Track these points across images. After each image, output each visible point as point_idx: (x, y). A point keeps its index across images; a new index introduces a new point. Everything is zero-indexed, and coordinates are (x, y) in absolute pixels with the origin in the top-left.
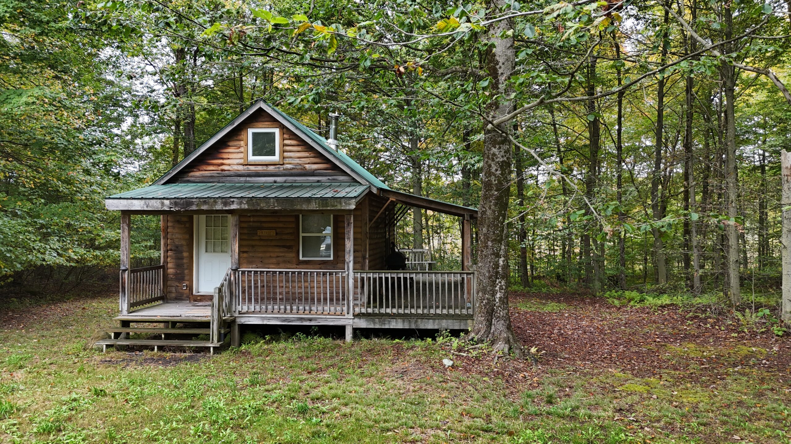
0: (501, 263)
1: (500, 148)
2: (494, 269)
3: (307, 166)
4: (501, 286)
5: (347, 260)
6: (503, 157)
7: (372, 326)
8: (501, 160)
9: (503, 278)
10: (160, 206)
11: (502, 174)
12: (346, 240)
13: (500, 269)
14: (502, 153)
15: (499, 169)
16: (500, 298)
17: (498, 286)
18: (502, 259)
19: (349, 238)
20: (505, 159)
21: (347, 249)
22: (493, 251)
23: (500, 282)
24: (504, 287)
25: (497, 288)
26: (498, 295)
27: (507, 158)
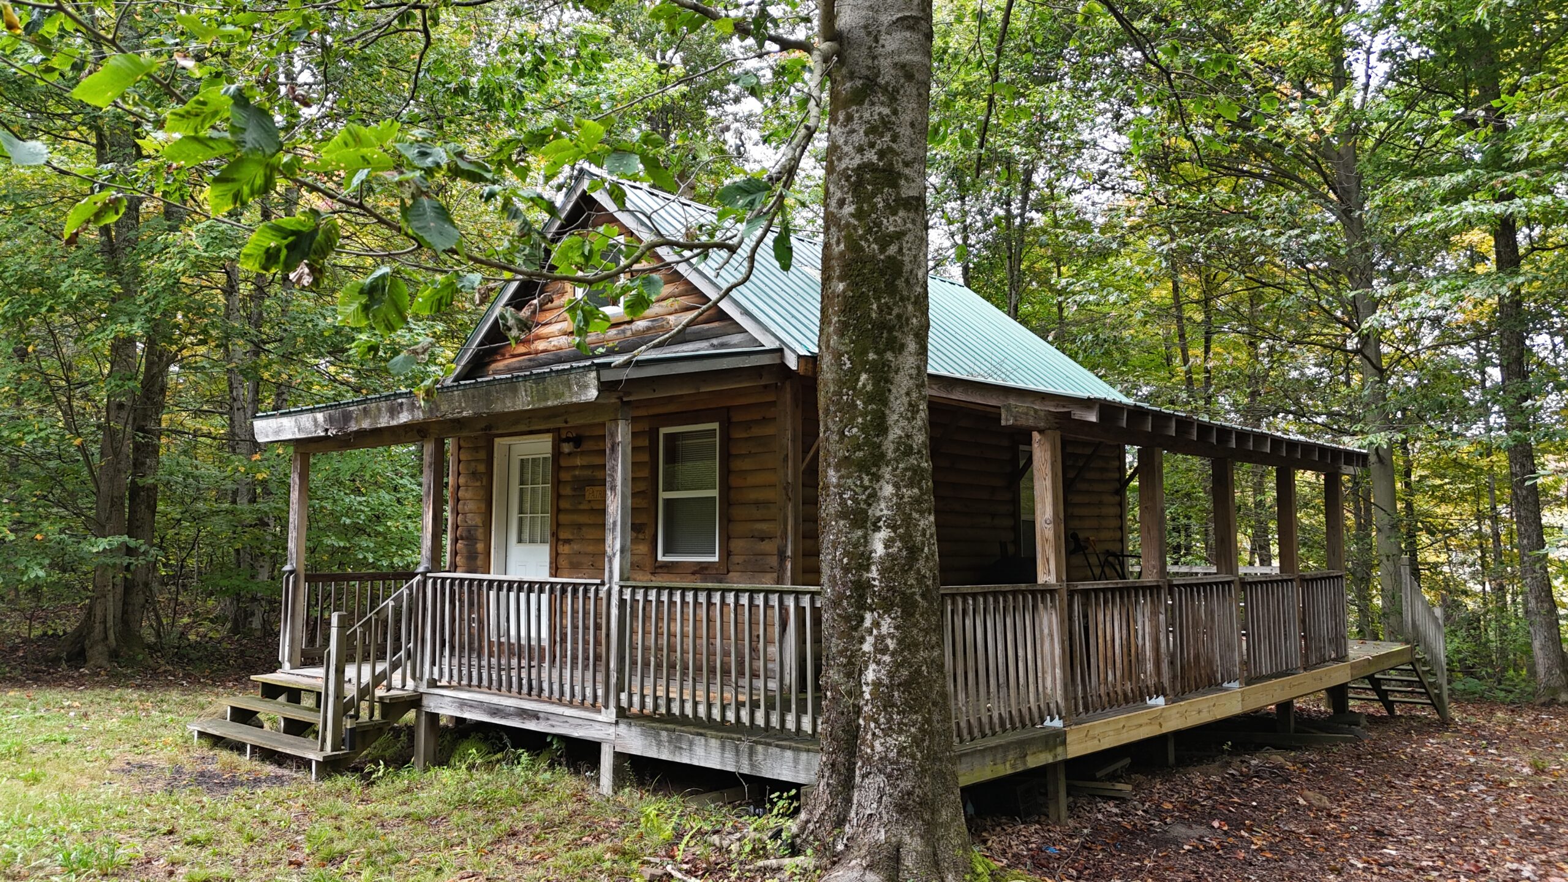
0: (878, 547)
1: (849, 118)
2: (846, 570)
4: (881, 639)
5: (609, 550)
6: (860, 150)
7: (652, 753)
8: (857, 161)
9: (887, 606)
10: (313, 428)
11: (859, 214)
12: (608, 492)
13: (874, 573)
14: (859, 137)
15: (849, 198)
16: (877, 684)
17: (870, 640)
18: (884, 534)
19: (613, 488)
20: (871, 156)
21: (610, 520)
22: (843, 502)
23: (876, 624)
24: (891, 644)
25: (867, 647)
26: (870, 675)
27: (881, 154)
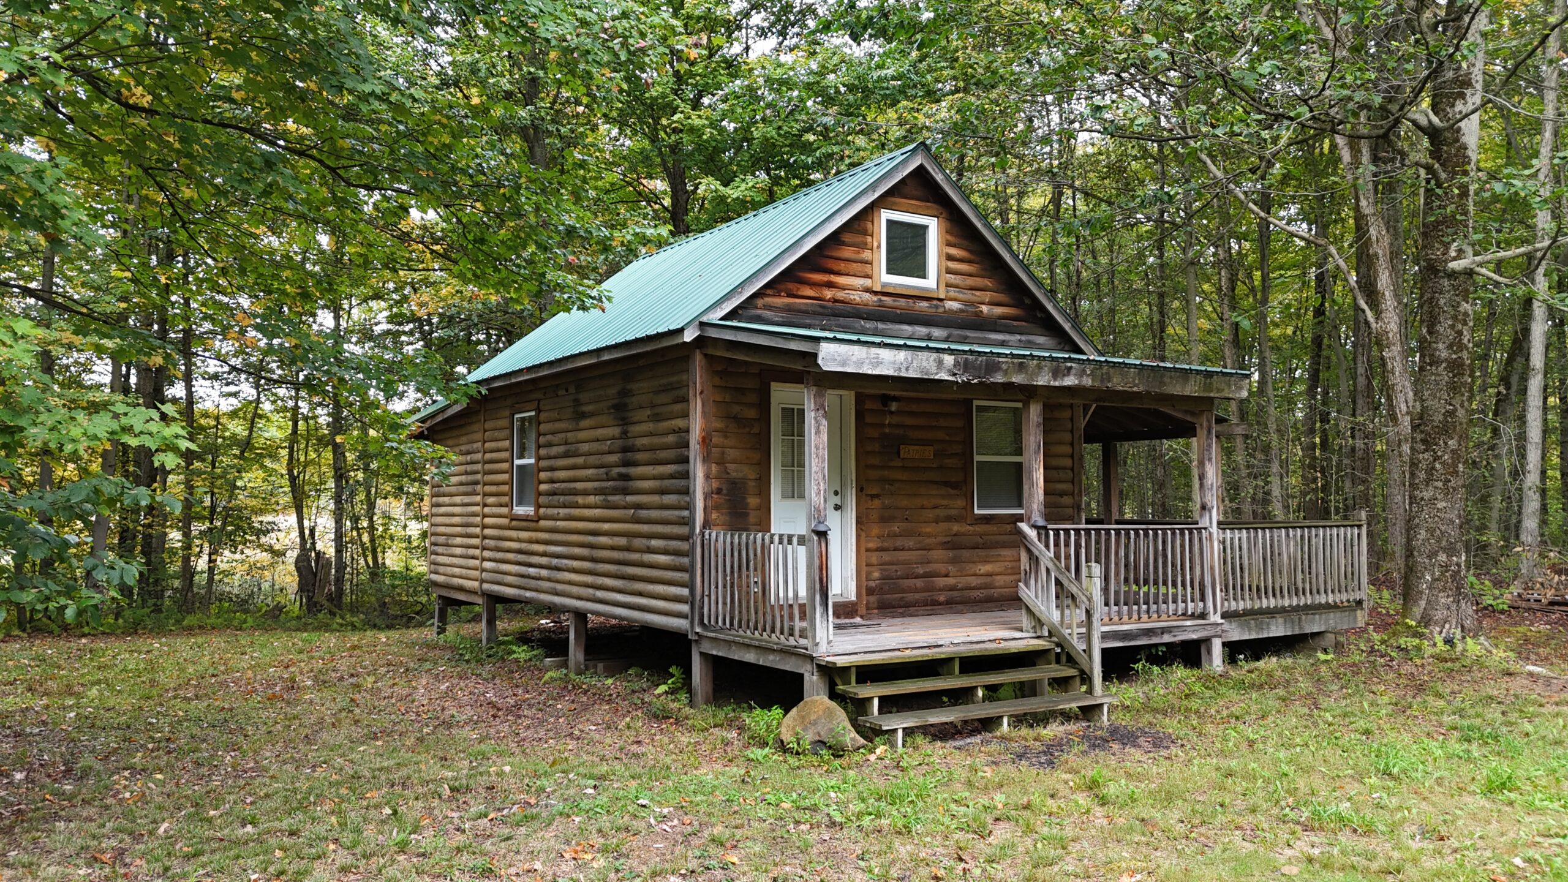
3: (985, 309)
10: (934, 370)
